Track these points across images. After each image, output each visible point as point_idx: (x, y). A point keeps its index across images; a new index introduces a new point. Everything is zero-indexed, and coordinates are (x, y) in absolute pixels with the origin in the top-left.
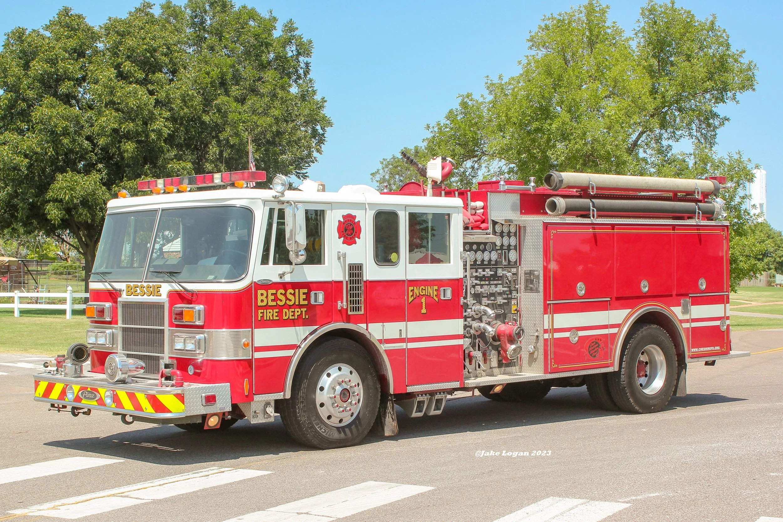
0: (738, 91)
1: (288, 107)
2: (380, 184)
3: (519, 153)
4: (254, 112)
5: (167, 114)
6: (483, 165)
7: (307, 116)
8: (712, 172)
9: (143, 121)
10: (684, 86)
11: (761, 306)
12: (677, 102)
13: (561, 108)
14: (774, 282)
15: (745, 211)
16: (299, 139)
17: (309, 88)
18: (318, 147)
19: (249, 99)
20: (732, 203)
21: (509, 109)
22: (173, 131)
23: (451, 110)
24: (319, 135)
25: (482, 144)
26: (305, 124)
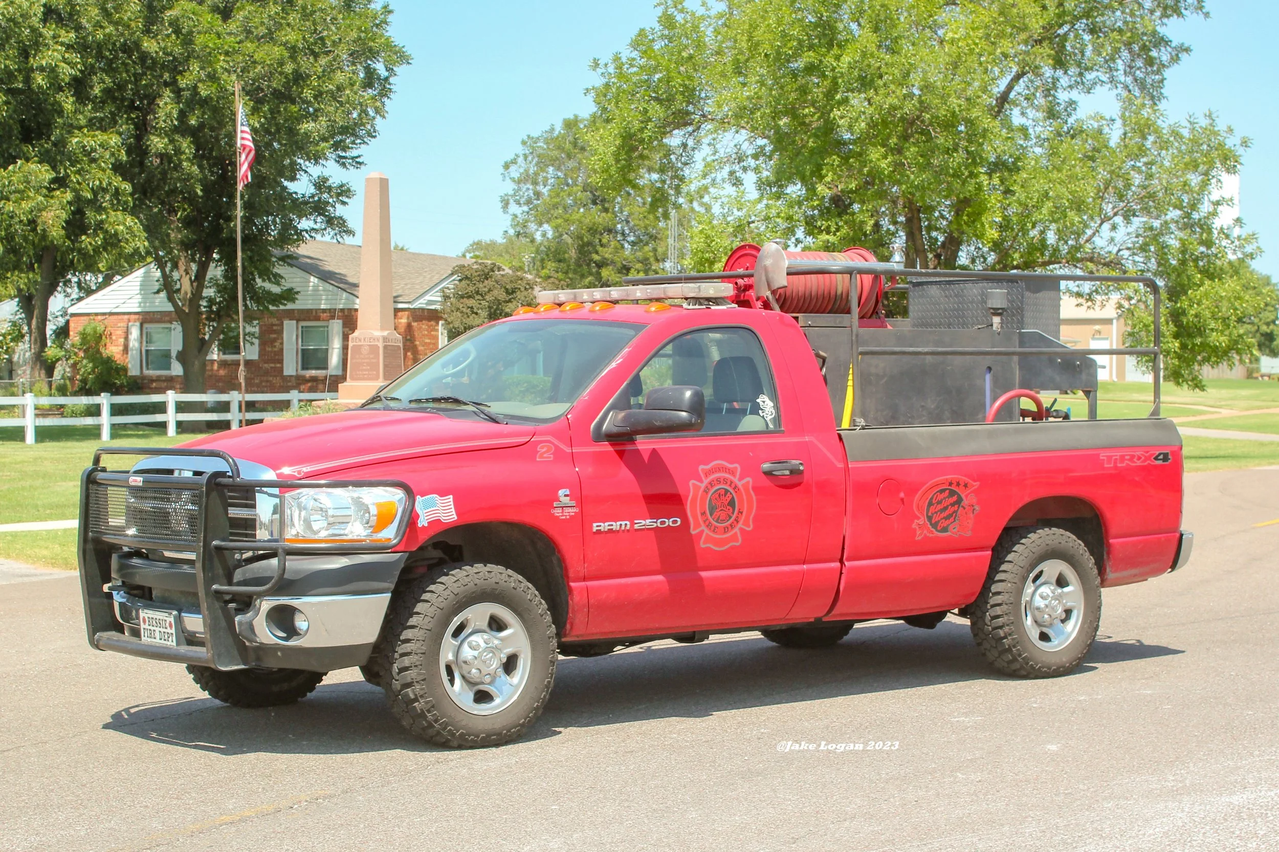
1: (316, 25)
2: (518, 184)
3: (776, 115)
4: (248, 35)
5: (70, 37)
6: (706, 141)
7: (355, 42)
8: (1156, 153)
9: (19, 48)
11: (1239, 417)
12: (1087, 14)
13: (859, 25)
14: (1258, 370)
15: (1221, 231)
16: (340, 88)
18: (378, 104)
19: (240, 9)
20: (1195, 216)
21: (753, 27)
22: (81, 71)
23: (642, 30)
24: (380, 80)
25: (701, 99)
26: (350, 59)
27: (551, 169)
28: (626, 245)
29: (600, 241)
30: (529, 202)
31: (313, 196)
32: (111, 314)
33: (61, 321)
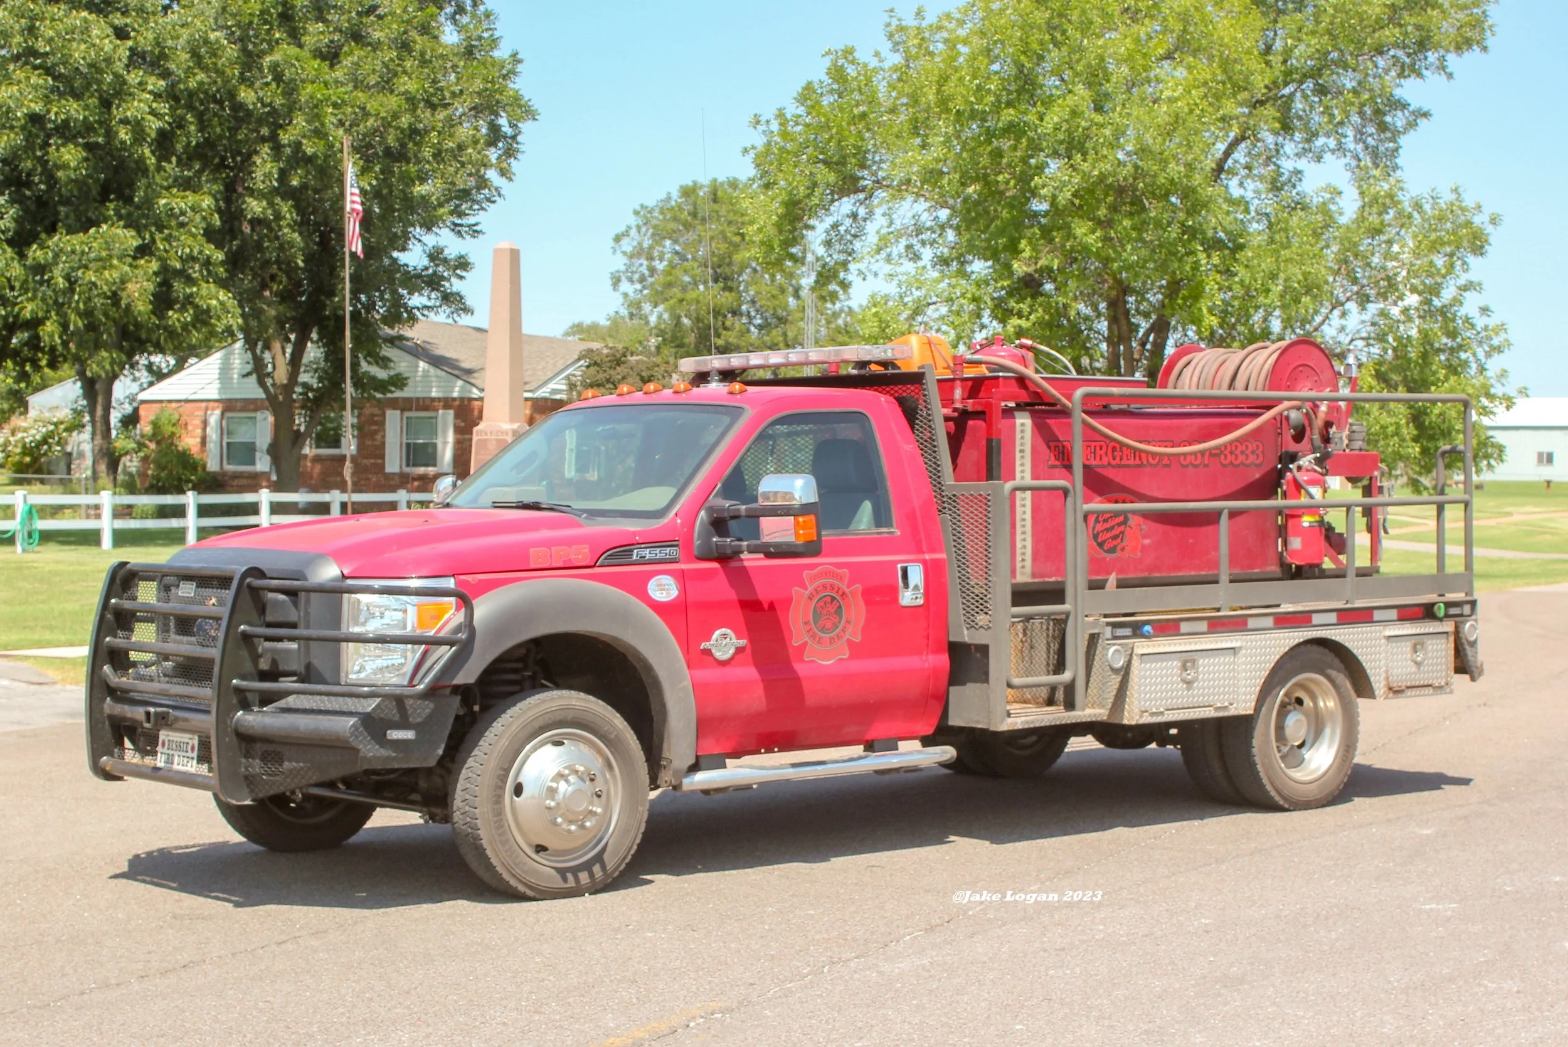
0: (1451, 50)
1: (435, 73)
2: (630, 259)
3: (964, 182)
4: (358, 84)
5: (157, 84)
6: (879, 211)
7: (479, 94)
9: (100, 98)
12: (1317, 72)
13: (1064, 79)
15: (1467, 320)
16: (461, 147)
17: (483, 32)
18: (504, 165)
19: (347, 54)
20: (1437, 302)
22: (169, 124)
23: (809, 83)
24: (505, 137)
25: (875, 162)
26: (472, 113)
27: (668, 243)
28: (752, 329)
29: (723, 323)
30: (642, 280)
31: (427, 269)
32: (187, 401)
33: (128, 409)
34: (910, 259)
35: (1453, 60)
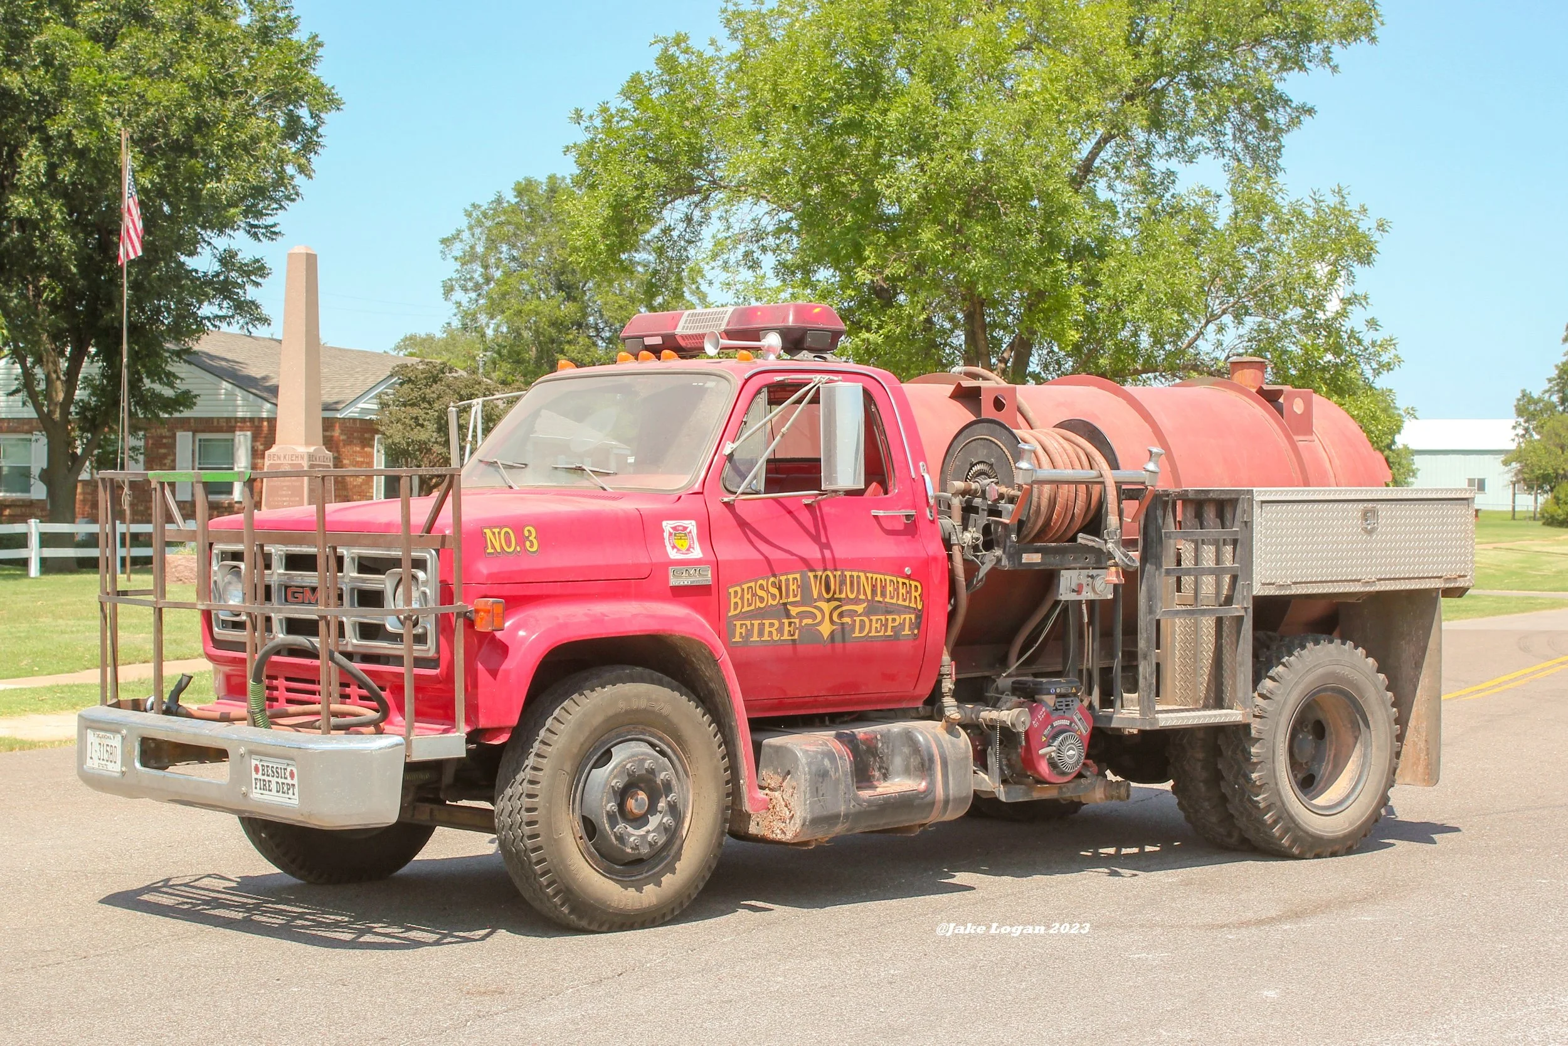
0: (1336, 41)
1: (224, 58)
2: (463, 264)
3: (805, 183)
4: (138, 68)
6: (715, 214)
7: (275, 81)
8: (1274, 237)
10: (1207, 28)
12: (1190, 65)
13: (910, 71)
15: (1352, 335)
16: (255, 140)
17: (277, 11)
18: (303, 161)
19: (126, 36)
20: (1320, 315)
21: (780, 72)
23: (636, 75)
24: (304, 130)
25: (711, 161)
26: (268, 103)
27: (504, 247)
28: (600, 342)
29: (568, 336)
30: (477, 287)
31: (217, 275)
34: (749, 267)
35: (1338, 52)
